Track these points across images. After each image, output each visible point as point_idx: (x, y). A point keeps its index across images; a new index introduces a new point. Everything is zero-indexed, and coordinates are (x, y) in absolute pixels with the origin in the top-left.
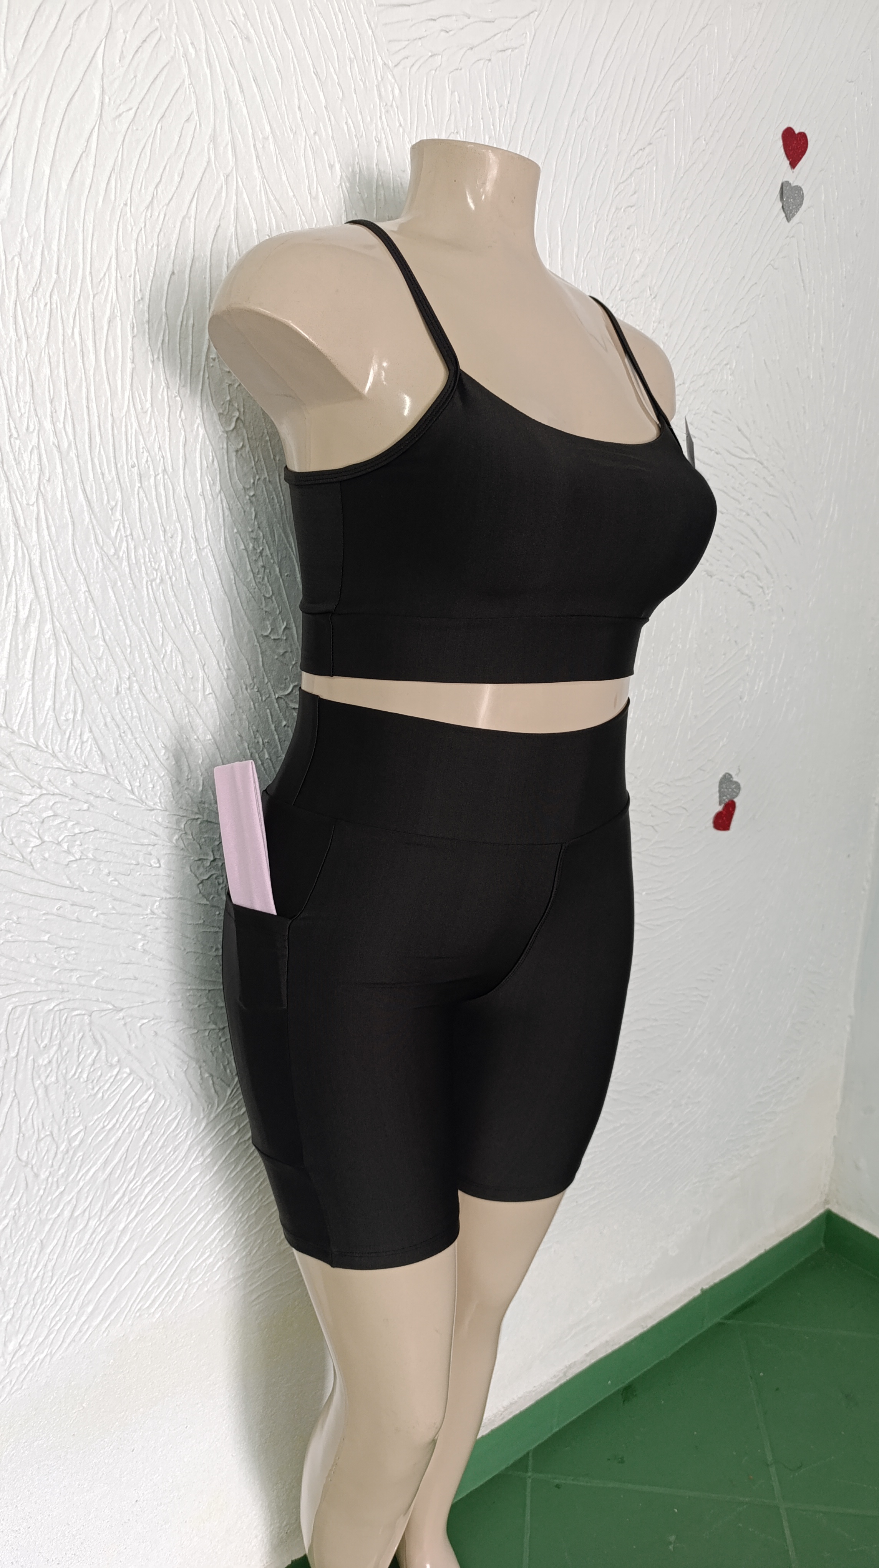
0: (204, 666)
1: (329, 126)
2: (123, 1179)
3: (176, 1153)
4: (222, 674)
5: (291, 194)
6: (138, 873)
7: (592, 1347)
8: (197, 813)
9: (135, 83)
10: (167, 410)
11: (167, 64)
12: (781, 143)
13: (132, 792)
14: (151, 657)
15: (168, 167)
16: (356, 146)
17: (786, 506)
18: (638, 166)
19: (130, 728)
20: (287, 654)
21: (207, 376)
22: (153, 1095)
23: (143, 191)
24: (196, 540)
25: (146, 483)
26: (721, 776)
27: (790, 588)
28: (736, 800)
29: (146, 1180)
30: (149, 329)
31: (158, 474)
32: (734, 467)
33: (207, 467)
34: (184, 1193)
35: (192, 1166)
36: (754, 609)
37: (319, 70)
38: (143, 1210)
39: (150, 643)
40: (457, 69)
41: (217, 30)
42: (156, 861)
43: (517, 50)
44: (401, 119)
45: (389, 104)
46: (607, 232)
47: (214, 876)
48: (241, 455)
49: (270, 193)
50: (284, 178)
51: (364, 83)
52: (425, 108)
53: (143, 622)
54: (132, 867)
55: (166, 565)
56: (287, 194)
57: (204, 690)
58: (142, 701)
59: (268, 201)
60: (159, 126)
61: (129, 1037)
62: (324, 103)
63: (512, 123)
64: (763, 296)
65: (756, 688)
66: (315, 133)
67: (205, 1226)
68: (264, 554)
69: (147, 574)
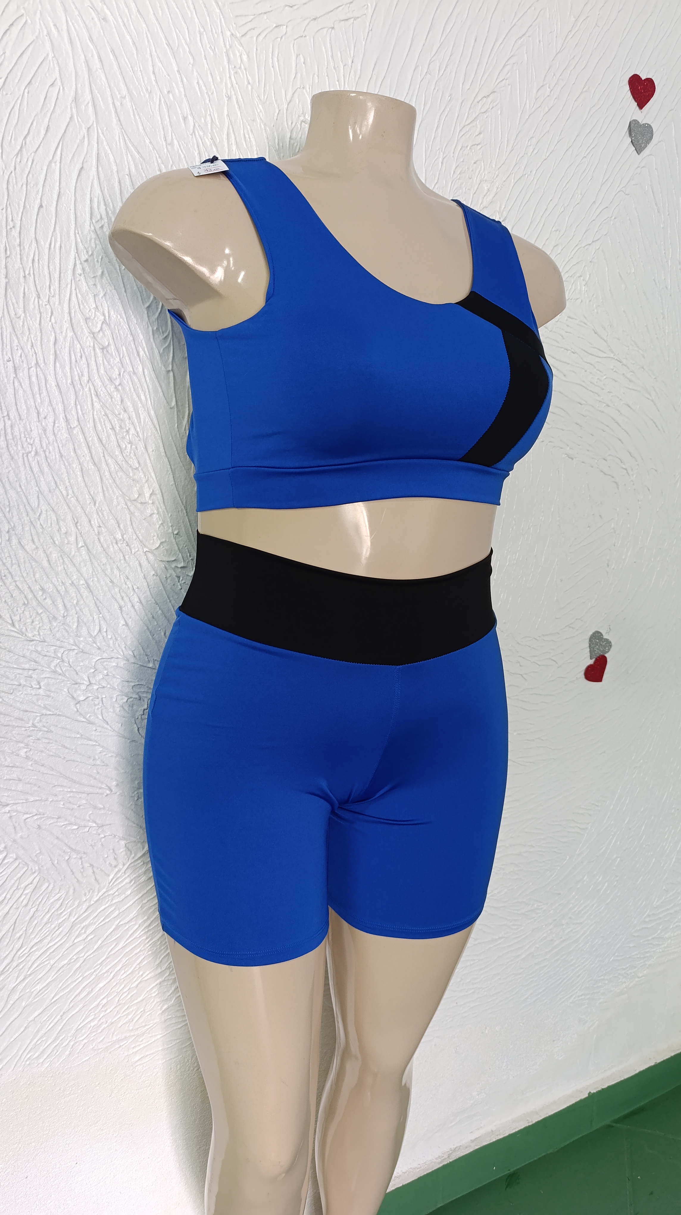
0: (76, 523)
1: (181, 85)
2: (12, 946)
3: (61, 929)
4: (94, 530)
5: (147, 141)
6: (21, 692)
7: (477, 1134)
8: (73, 645)
9: (4, 58)
10: (38, 316)
11: (33, 42)
12: (628, 88)
13: (13, 625)
14: (28, 515)
15: (35, 123)
16: (208, 102)
17: (649, 399)
18: (483, 111)
19: (10, 573)
20: (155, 515)
21: (73, 288)
22: (37, 879)
23: (13, 141)
24: (67, 421)
25: (21, 375)
26: (591, 633)
27: (656, 471)
28: (606, 655)
29: (33, 950)
30: (20, 251)
31: (31, 367)
32: (592, 365)
33: (76, 361)
34: (68, 964)
35: (76, 941)
36: (618, 488)
37: (171, 42)
38: (30, 975)
39: (26, 504)
40: (302, 37)
41: (77, 13)
42: (36, 682)
43: (359, 20)
44: (249, 78)
45: (238, 67)
46: (454, 167)
47: (91, 698)
48: (107, 351)
49: (128, 141)
50: (141, 128)
51: (214, 51)
52: (272, 69)
53: (20, 486)
54: (14, 687)
55: (41, 441)
56: (145, 141)
57: (77, 544)
58: (21, 552)
59: (127, 148)
60: (26, 90)
61: (15, 828)
62: (176, 69)
63: (357, 79)
64: (615, 218)
65: (624, 557)
66: (169, 92)
67: (89, 993)
68: (131, 432)
69: (23, 447)
